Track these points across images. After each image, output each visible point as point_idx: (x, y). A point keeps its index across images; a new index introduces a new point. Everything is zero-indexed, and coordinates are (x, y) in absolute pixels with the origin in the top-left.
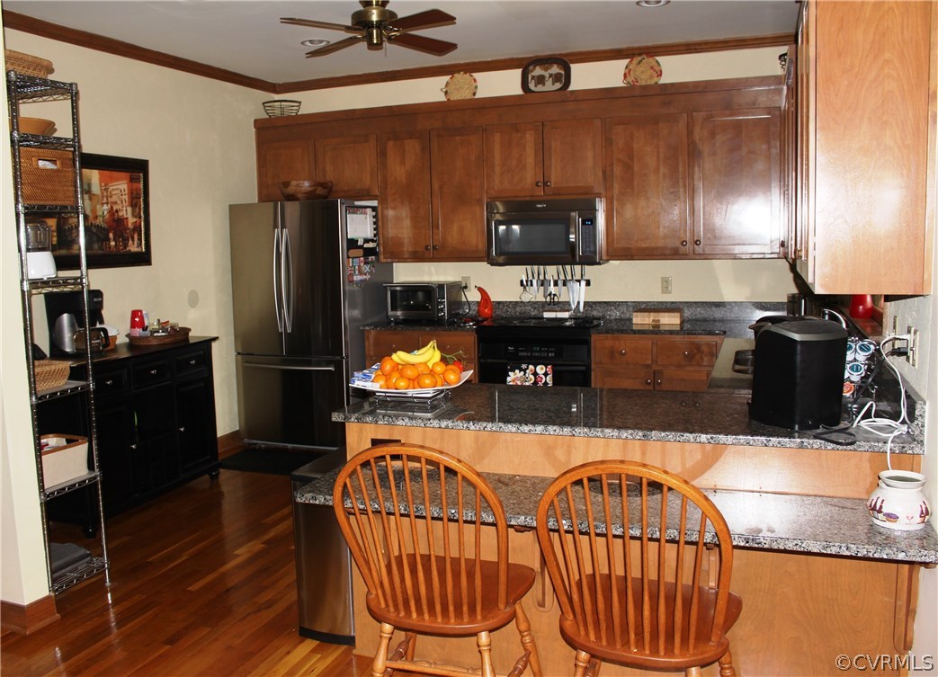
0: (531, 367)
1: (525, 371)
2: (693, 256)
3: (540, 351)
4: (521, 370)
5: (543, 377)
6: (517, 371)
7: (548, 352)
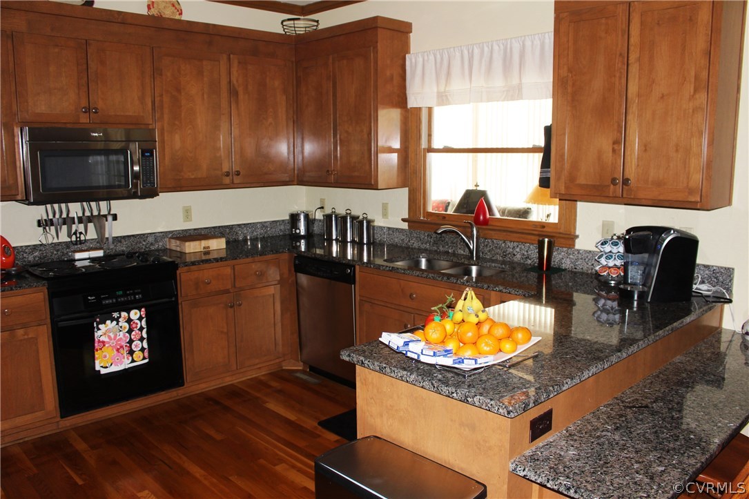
0: (124, 314)
1: (117, 320)
2: (232, 186)
3: (125, 295)
4: (113, 319)
5: (138, 322)
6: (108, 322)
7: (134, 294)
